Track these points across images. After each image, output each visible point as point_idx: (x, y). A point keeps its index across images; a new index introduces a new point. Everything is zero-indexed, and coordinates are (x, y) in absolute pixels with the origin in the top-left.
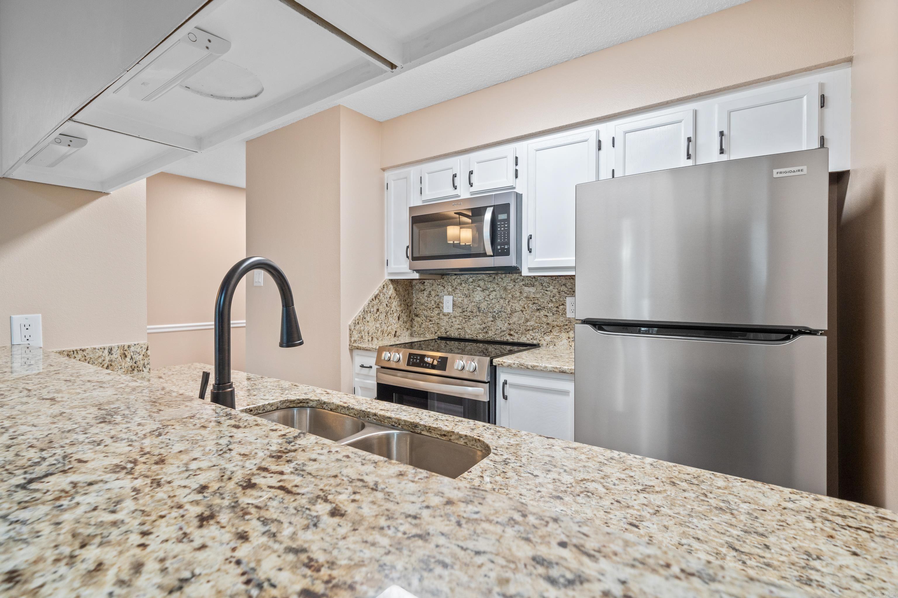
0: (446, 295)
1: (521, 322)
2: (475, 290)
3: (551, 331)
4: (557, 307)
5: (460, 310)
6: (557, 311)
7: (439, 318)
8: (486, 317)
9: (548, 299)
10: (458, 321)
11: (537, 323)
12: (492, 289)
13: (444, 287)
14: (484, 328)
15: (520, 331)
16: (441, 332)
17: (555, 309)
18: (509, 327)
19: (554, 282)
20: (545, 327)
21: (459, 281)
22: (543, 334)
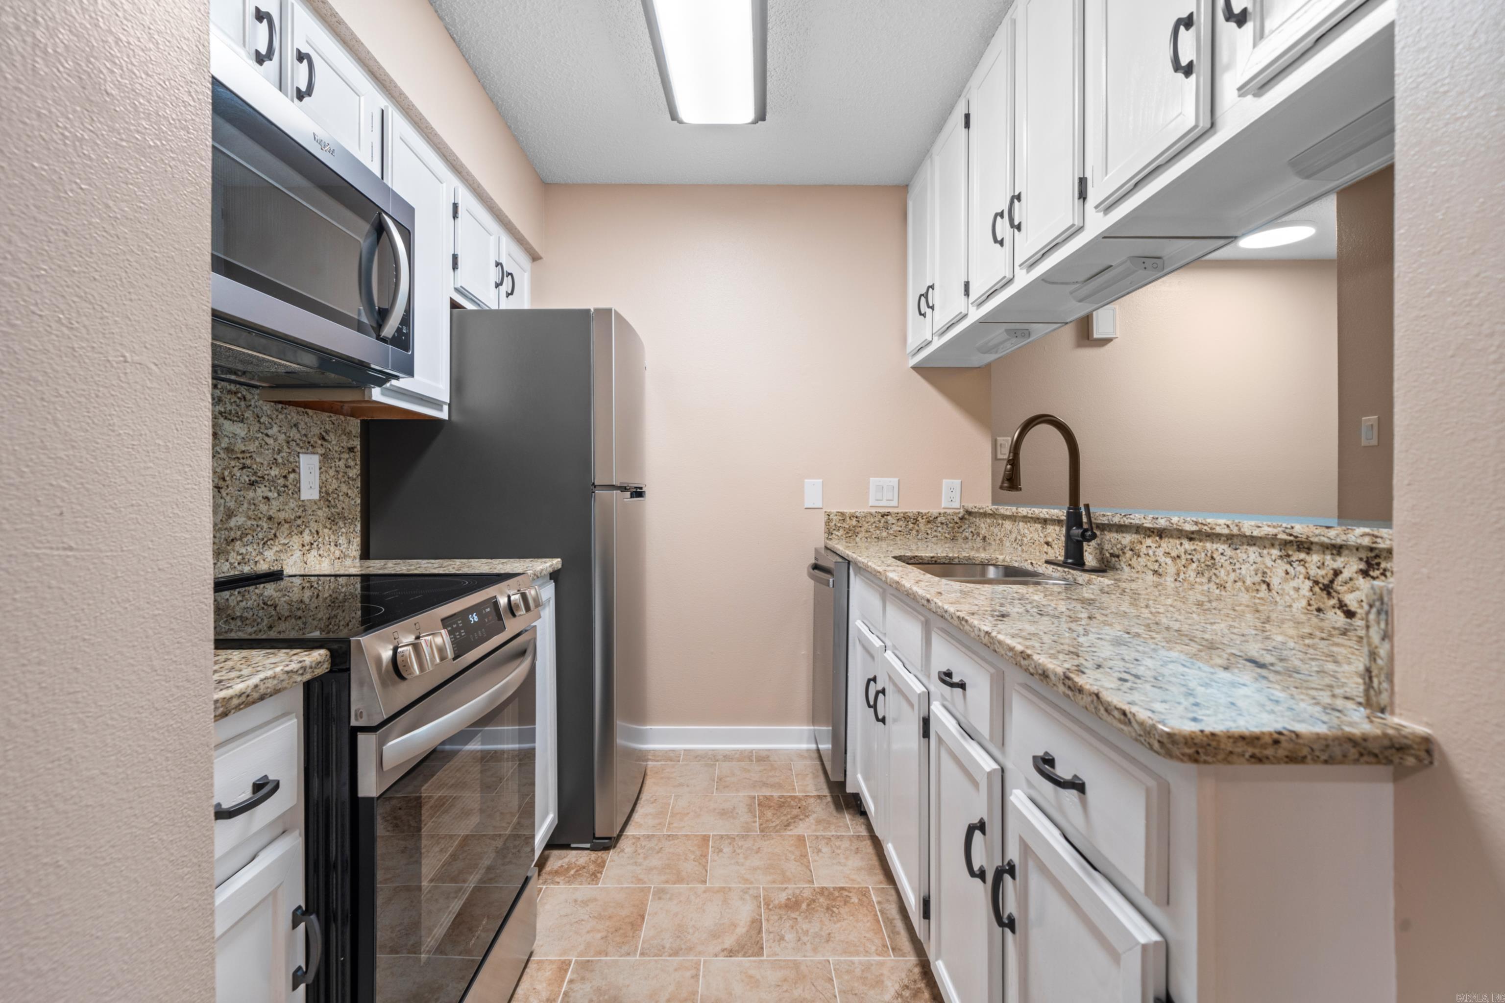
3: (275, 535)
4: (285, 477)
6: (285, 486)
11: (250, 518)
17: (281, 481)
19: (280, 416)
20: (265, 526)
22: (261, 546)
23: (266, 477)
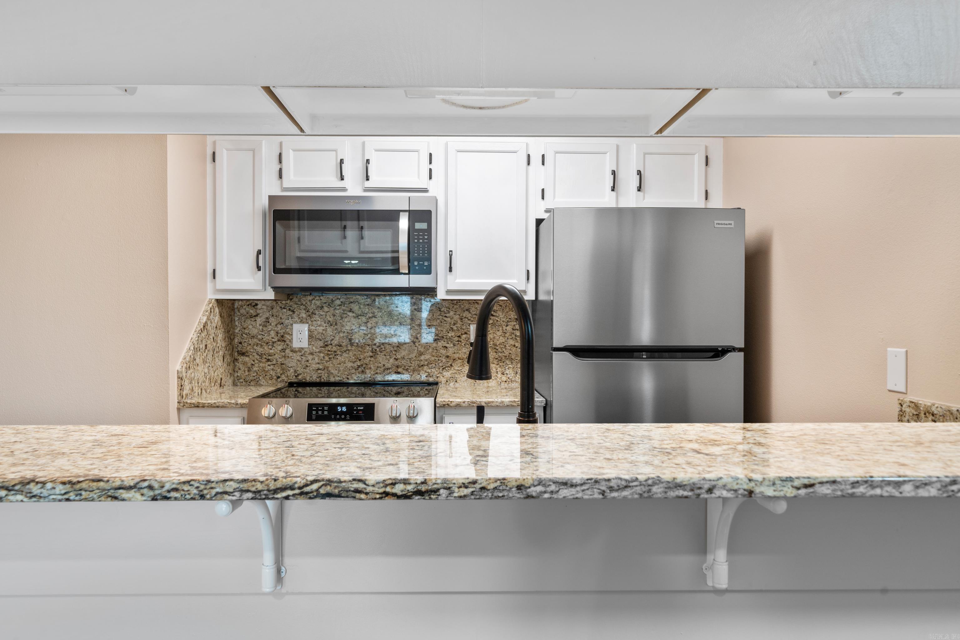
0: (296, 322)
1: (413, 356)
2: (345, 316)
3: (451, 365)
4: (459, 337)
5: (321, 343)
6: (458, 341)
7: (285, 357)
8: (363, 352)
9: (448, 326)
10: (316, 359)
11: (434, 356)
12: (371, 315)
13: (293, 312)
14: (359, 367)
15: (412, 368)
16: (288, 376)
17: (457, 339)
18: (396, 362)
19: (455, 307)
20: (444, 360)
21: (318, 303)
22: (441, 370)
23: (445, 337)
